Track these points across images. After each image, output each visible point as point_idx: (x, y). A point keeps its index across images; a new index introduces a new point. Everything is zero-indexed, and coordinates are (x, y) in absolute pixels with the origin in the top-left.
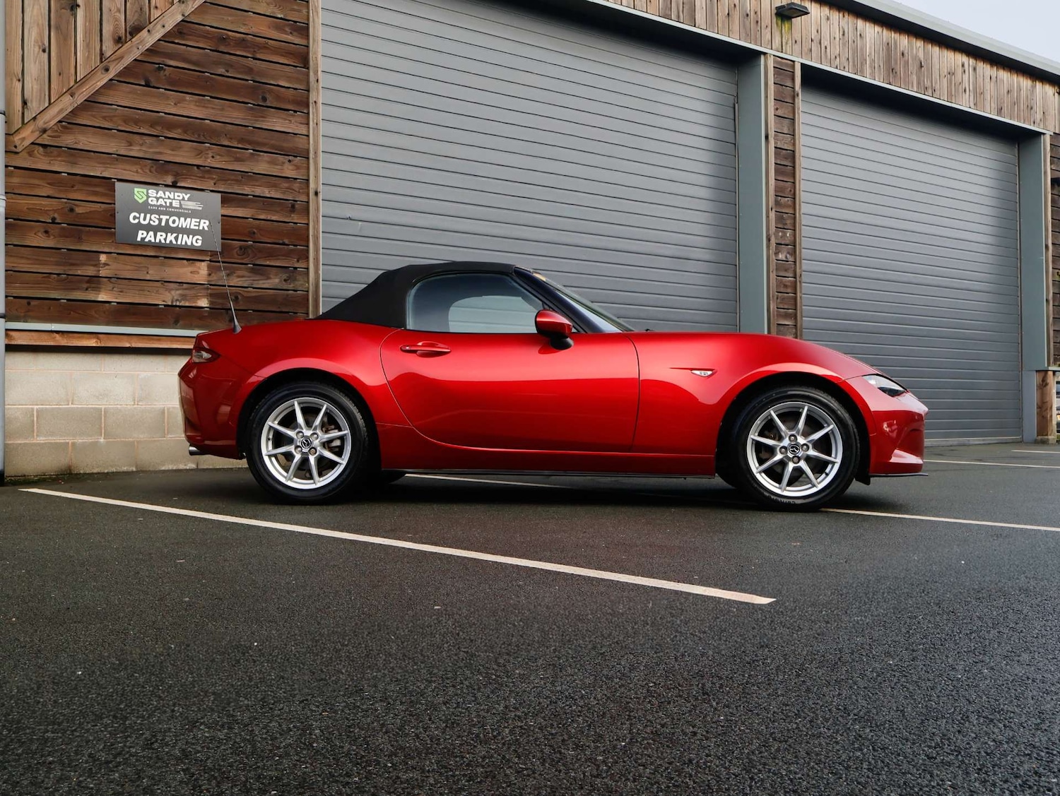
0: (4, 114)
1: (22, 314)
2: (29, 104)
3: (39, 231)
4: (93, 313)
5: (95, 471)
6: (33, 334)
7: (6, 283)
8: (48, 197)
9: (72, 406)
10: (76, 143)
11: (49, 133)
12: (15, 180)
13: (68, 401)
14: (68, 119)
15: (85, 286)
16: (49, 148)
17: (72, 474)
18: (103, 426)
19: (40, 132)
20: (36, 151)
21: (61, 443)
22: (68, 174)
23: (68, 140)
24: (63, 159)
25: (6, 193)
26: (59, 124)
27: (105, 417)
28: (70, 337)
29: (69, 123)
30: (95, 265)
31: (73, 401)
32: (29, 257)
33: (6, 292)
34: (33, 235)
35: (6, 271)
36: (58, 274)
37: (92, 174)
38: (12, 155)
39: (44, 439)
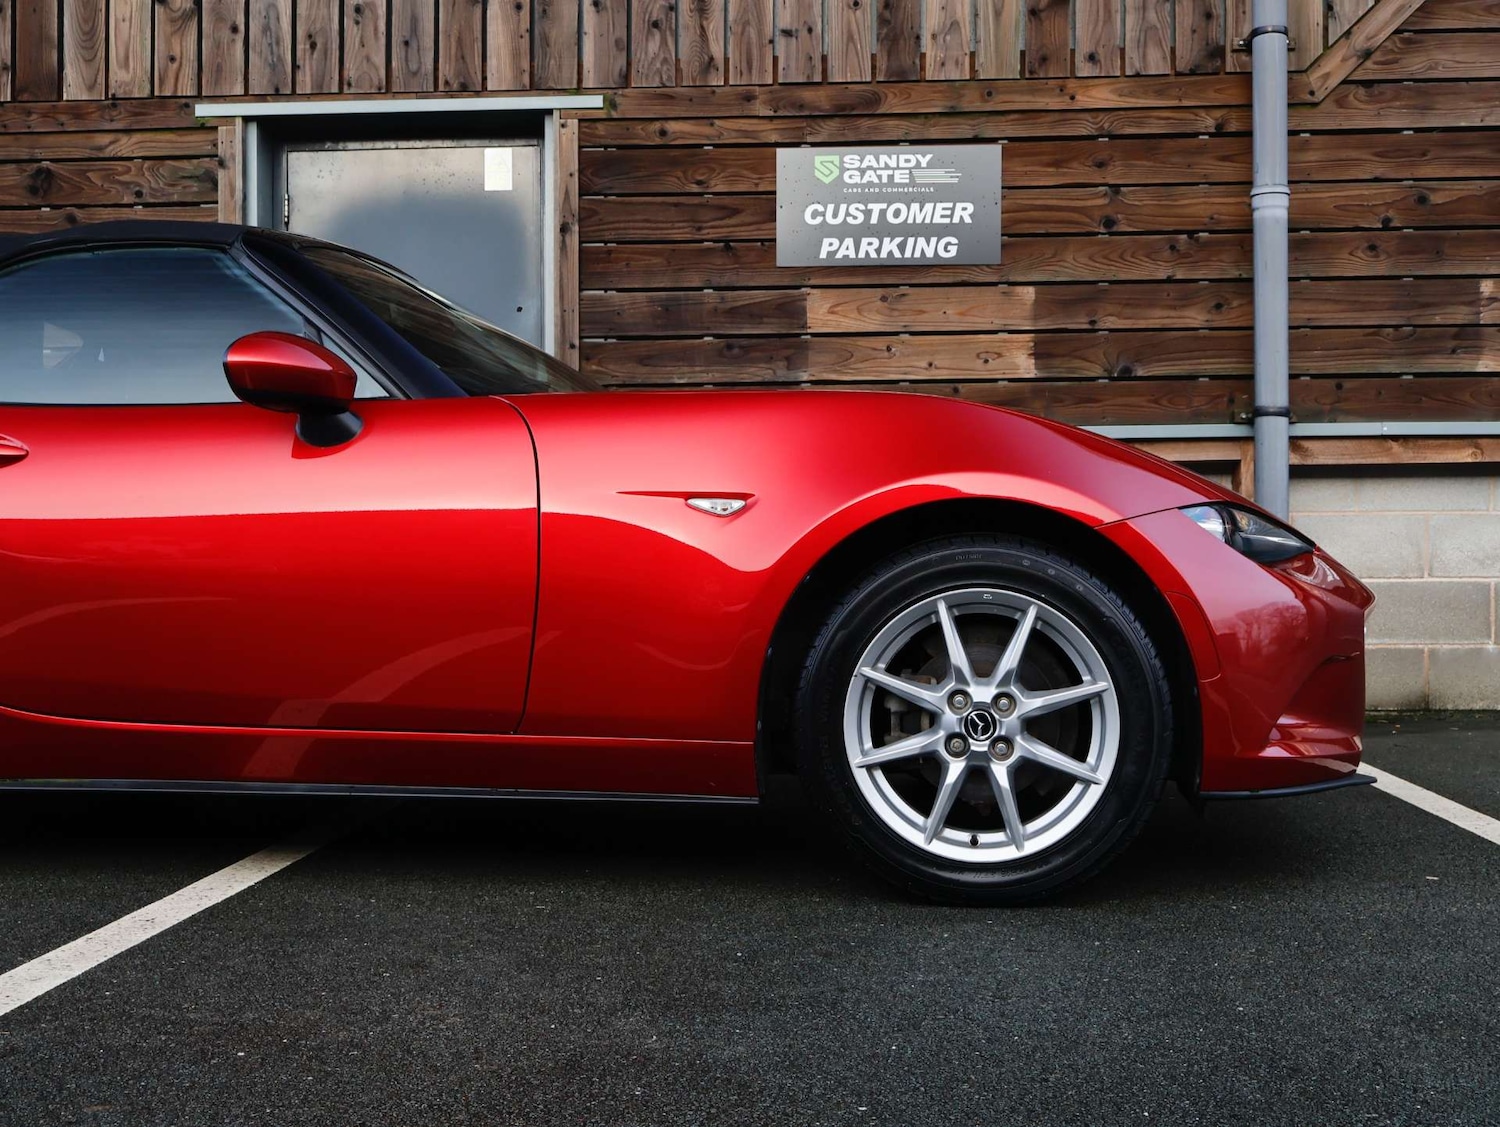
0: (1285, 32)
1: (1328, 407)
2: (1337, 8)
3: (1357, 248)
4: (1467, 397)
5: (1478, 706)
6: (1347, 443)
7: (1291, 350)
8: (1376, 180)
9: (1431, 580)
10: (1431, 68)
11: (1377, 57)
12: (1312, 156)
13: (1421, 569)
14: (1414, 23)
15: (1452, 344)
16: (1376, 85)
17: (1430, 711)
18: (1492, 619)
19: (1359, 57)
20: (1351, 97)
21: (1407, 650)
22: (1417, 130)
23: (1416, 65)
24: (1403, 103)
25: (1290, 182)
26: (1396, 38)
27: (1496, 601)
28: (1420, 447)
29: (1415, 32)
30: (1470, 304)
31: (1431, 569)
32: (1338, 298)
33: (1290, 368)
34: (1347, 256)
35: (1290, 328)
36: (1396, 327)
37: (1463, 124)
38: (1305, 111)
39: (1375, 641)
